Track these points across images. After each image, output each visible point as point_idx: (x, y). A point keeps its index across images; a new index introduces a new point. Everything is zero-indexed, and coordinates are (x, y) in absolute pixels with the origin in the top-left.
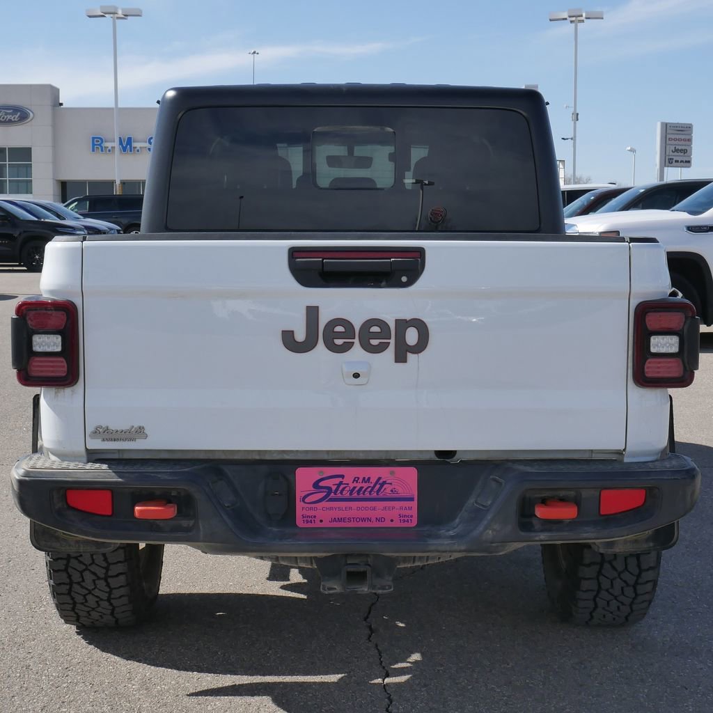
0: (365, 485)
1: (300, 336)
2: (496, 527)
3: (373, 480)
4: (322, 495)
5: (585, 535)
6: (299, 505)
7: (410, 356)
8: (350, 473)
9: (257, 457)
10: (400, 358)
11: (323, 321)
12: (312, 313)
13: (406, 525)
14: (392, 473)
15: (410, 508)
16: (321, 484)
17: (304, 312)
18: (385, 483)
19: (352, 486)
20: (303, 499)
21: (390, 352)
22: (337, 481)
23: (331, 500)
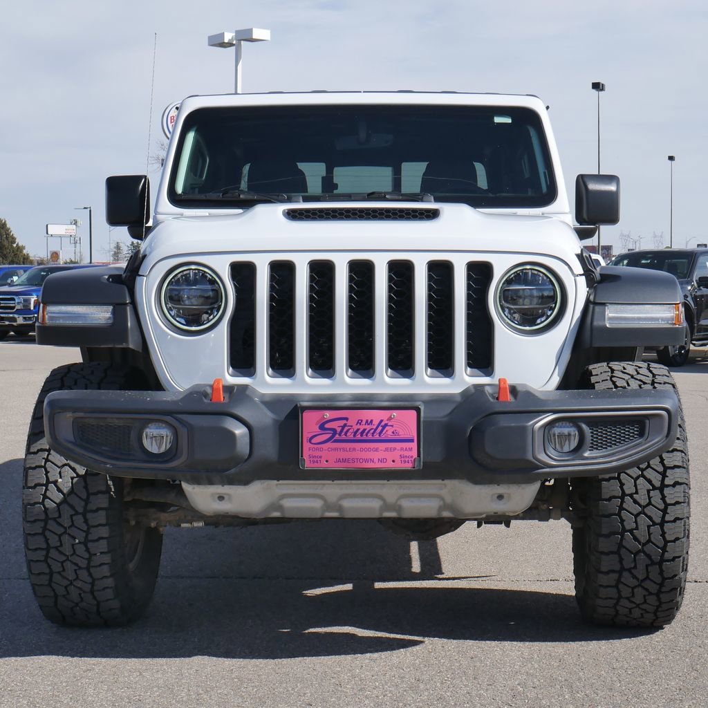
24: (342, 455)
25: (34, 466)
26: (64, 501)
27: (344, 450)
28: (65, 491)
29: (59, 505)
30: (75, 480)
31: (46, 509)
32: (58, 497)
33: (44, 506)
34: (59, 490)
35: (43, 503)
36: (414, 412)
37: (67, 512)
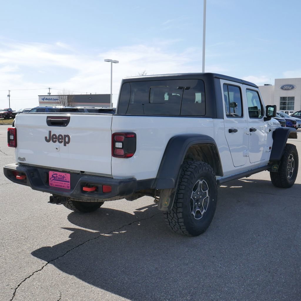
0: (61, 177)
1: (48, 138)
2: (76, 191)
3: (62, 176)
4: (53, 178)
5: (95, 197)
6: (50, 180)
7: (67, 144)
8: (58, 173)
9: (50, 168)
10: (65, 145)
11: (52, 134)
12: (50, 132)
13: (68, 189)
14: (66, 175)
15: (69, 184)
16: (54, 176)
17: (48, 132)
18: (64, 177)
19: (59, 177)
20: (50, 179)
21: (63, 143)
22: (56, 175)
23: (55, 180)
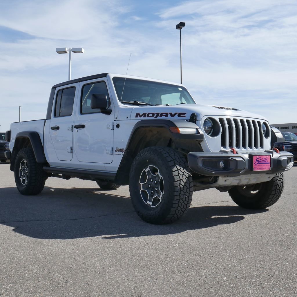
24: (260, 167)
25: (175, 175)
26: (185, 185)
27: (260, 166)
28: (185, 182)
29: (183, 186)
30: (186, 178)
31: (181, 188)
32: (183, 184)
33: (180, 187)
34: (183, 182)
35: (180, 186)
36: (270, 156)
37: (185, 188)
